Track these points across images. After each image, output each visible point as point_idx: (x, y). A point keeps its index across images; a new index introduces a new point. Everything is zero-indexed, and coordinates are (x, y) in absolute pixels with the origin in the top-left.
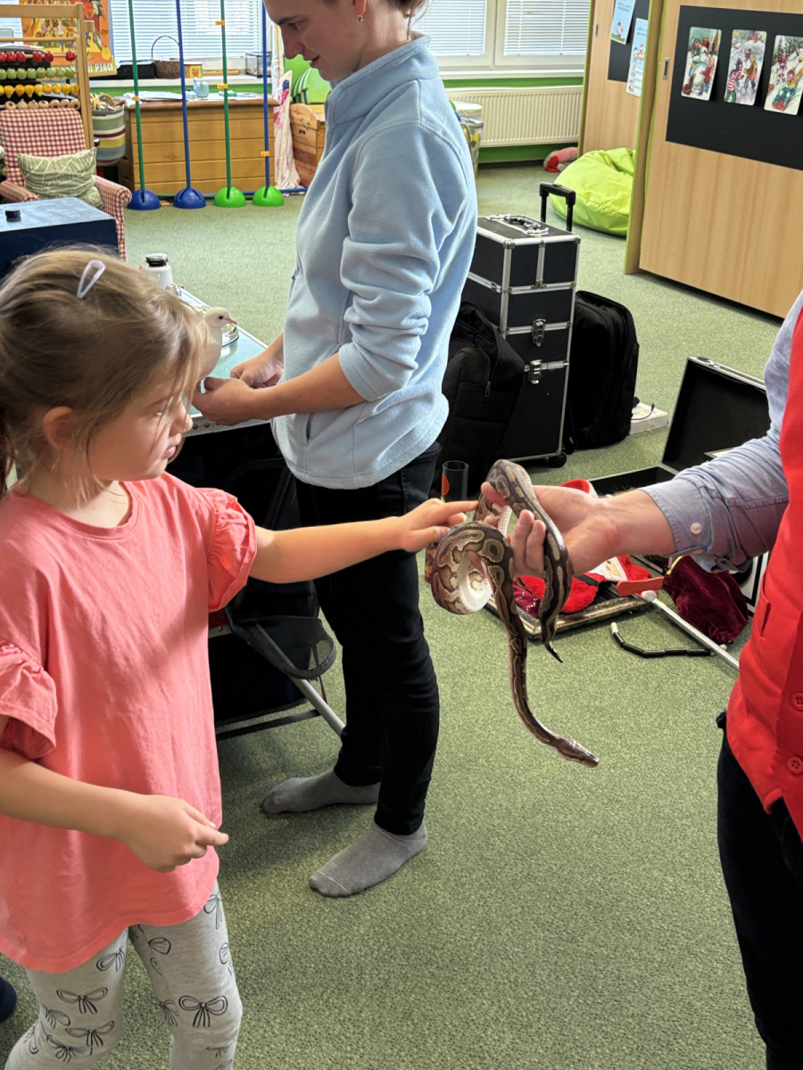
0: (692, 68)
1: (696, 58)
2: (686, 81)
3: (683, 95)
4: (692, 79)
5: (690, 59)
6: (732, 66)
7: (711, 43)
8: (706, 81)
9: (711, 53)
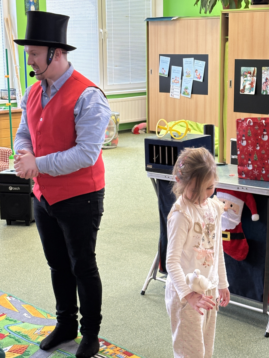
0: (243, 83)
1: (245, 79)
2: (242, 88)
3: (241, 93)
4: (244, 87)
5: (242, 79)
6: (263, 80)
7: (252, 73)
8: (252, 87)
9: (252, 76)
